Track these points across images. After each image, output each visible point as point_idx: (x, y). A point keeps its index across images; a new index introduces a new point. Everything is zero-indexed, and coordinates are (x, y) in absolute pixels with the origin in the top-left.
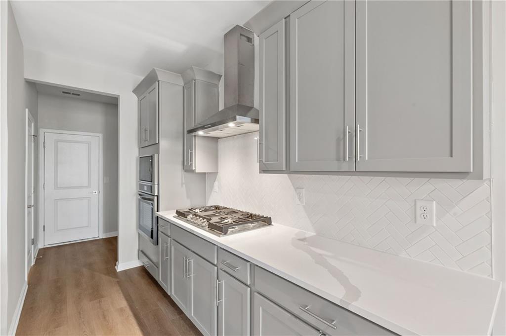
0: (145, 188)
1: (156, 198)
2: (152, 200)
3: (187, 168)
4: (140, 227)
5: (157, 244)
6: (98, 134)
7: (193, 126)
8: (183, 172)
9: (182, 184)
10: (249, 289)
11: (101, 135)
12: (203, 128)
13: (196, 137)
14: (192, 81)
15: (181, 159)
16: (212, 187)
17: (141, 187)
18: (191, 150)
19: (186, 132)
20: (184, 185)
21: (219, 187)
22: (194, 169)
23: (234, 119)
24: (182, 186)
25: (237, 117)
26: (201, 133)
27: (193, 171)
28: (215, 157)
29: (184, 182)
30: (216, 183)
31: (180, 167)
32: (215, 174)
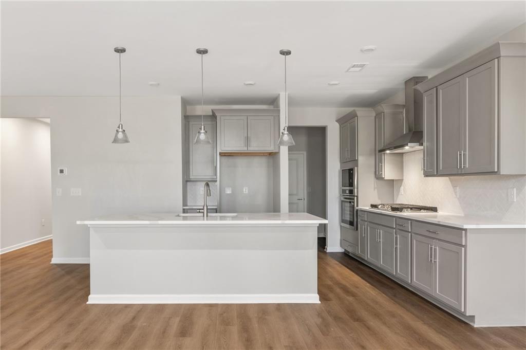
0: (347, 192)
1: (356, 197)
2: (354, 199)
3: (378, 177)
4: (343, 221)
5: (357, 230)
6: (302, 152)
7: (382, 147)
8: (375, 179)
9: (375, 188)
10: (410, 234)
11: (305, 153)
12: (389, 149)
13: (385, 155)
14: (382, 113)
15: (374, 170)
16: (399, 191)
17: (344, 191)
18: (381, 163)
19: (377, 152)
20: (376, 190)
21: (404, 191)
22: (383, 177)
23: (407, 145)
24: (374, 190)
25: (409, 144)
26: (388, 152)
27: (383, 179)
28: (400, 166)
29: (376, 186)
30: (402, 188)
31: (373, 175)
32: (401, 181)
